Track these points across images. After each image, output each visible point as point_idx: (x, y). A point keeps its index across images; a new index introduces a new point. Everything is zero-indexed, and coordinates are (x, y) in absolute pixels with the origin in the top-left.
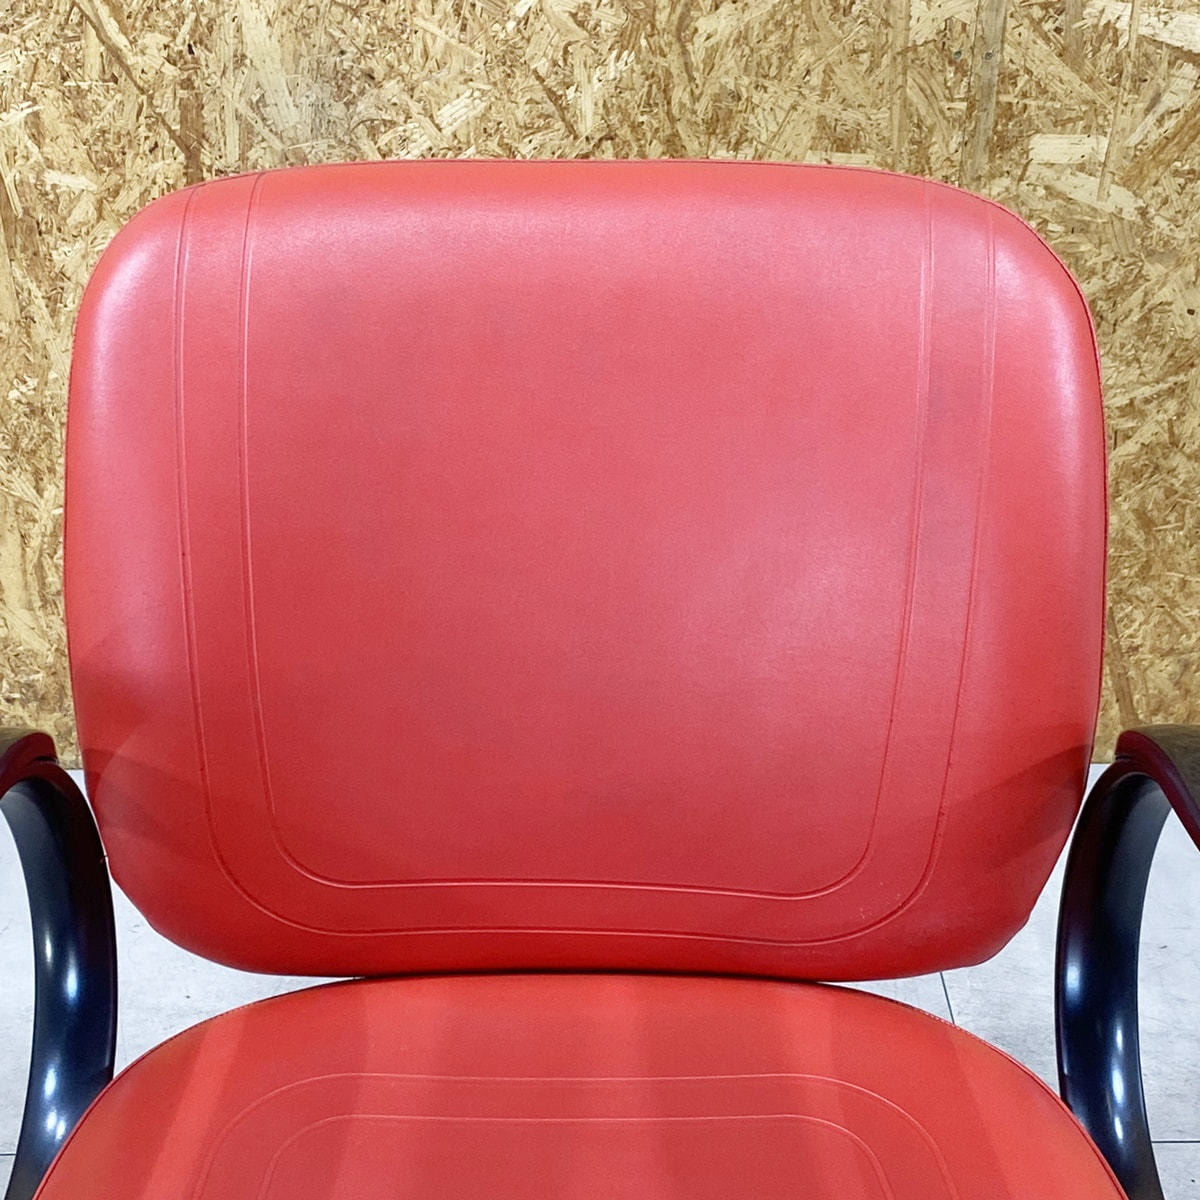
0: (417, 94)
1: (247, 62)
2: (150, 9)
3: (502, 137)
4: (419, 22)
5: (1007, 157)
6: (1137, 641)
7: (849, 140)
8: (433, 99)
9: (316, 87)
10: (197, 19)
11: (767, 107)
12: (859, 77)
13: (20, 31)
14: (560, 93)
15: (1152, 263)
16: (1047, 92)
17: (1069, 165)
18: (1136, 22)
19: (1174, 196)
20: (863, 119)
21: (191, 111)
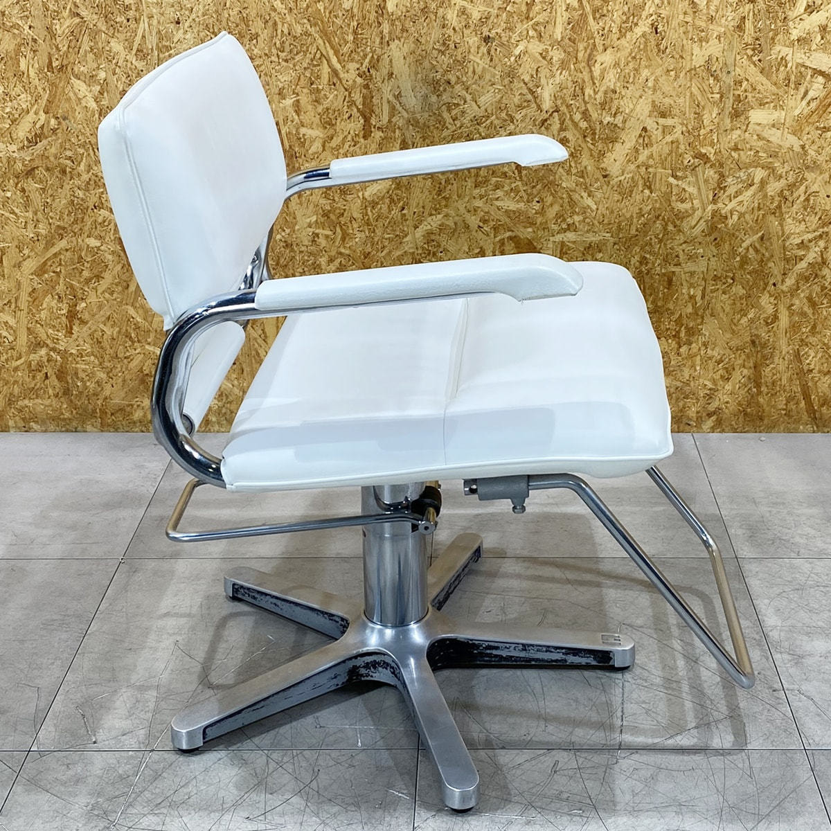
0: (469, 90)
1: (394, 76)
2: (352, 52)
3: (508, 111)
4: (471, 57)
5: (739, 119)
6: (812, 367)
7: (666, 112)
8: (476, 93)
9: (423, 87)
10: (372, 56)
11: (629, 97)
12: (670, 83)
13: (293, 62)
14: (534, 90)
15: (809, 172)
16: (755, 89)
17: (768, 125)
18: (796, 57)
19: (817, 140)
20: (672, 102)
21: (368, 99)
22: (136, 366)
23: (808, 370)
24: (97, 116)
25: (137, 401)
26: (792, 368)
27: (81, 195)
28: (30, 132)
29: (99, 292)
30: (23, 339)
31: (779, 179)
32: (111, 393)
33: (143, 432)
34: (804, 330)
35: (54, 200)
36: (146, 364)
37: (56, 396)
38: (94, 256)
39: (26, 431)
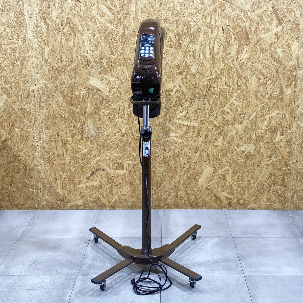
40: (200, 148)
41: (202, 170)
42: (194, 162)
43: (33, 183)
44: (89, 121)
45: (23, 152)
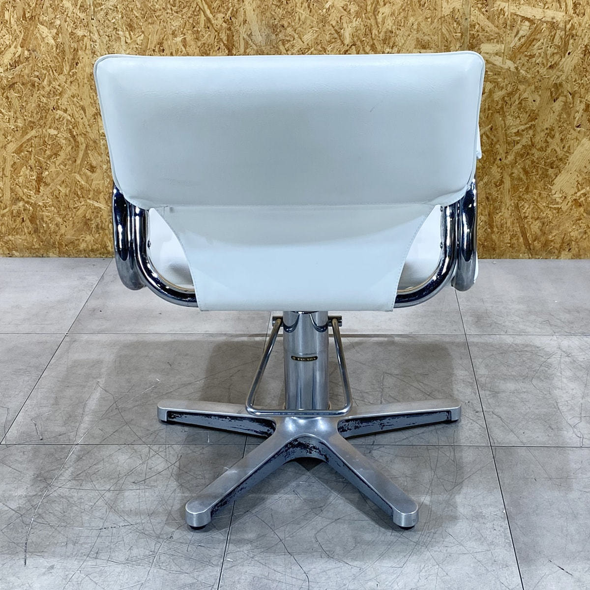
0: (297, 31)
1: (247, 22)
2: (219, 6)
3: (322, 45)
4: (297, 10)
6: (527, 215)
7: (426, 45)
8: (301, 33)
9: (266, 30)
10: (233, 9)
11: (401, 35)
12: (428, 26)
13: (181, 13)
14: (339, 31)
15: (521, 85)
16: (484, 30)
17: (493, 54)
18: (510, 9)
19: (526, 63)
20: (430, 39)
21: (230, 38)
22: (81, 214)
23: (525, 217)
24: (55, 49)
25: (82, 237)
26: (513, 215)
27: (45, 101)
28: (11, 59)
29: (56, 165)
30: (8, 195)
31: (502, 90)
32: (66, 231)
33: (86, 257)
34: (521, 190)
35: (27, 104)
36: (88, 212)
37: (30, 233)
38: (54, 140)
39: (10, 257)
40: (568, 87)
41: (567, 152)
42: (545, 127)
43: (98, 184)
44: (249, 8)
45: (66, 96)
